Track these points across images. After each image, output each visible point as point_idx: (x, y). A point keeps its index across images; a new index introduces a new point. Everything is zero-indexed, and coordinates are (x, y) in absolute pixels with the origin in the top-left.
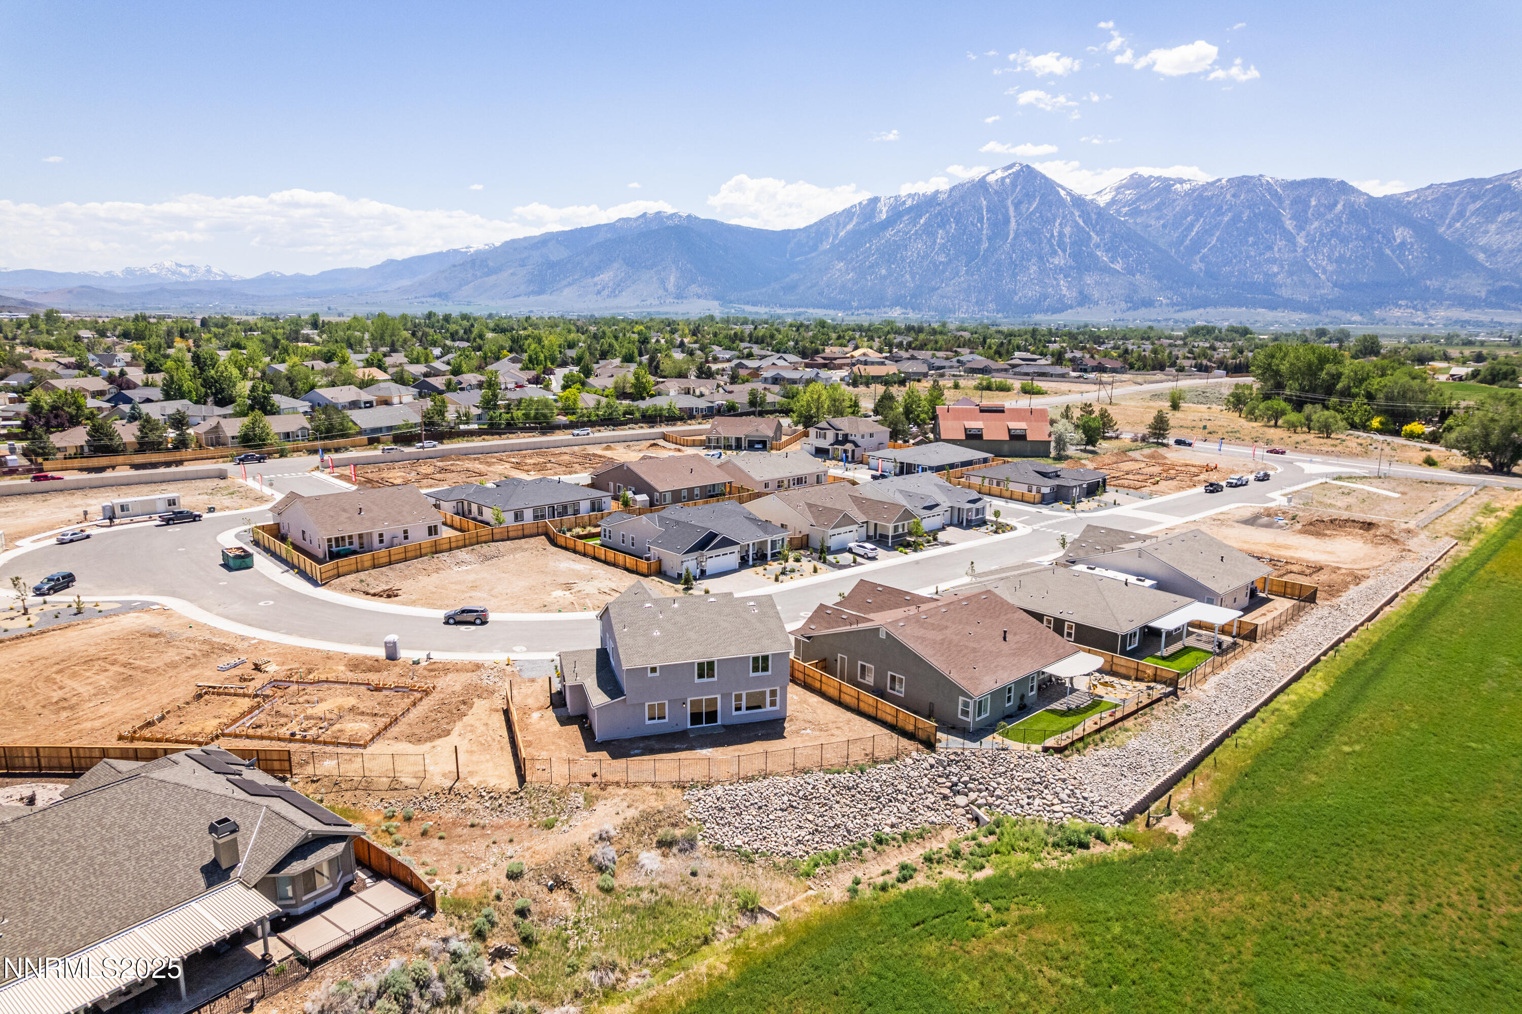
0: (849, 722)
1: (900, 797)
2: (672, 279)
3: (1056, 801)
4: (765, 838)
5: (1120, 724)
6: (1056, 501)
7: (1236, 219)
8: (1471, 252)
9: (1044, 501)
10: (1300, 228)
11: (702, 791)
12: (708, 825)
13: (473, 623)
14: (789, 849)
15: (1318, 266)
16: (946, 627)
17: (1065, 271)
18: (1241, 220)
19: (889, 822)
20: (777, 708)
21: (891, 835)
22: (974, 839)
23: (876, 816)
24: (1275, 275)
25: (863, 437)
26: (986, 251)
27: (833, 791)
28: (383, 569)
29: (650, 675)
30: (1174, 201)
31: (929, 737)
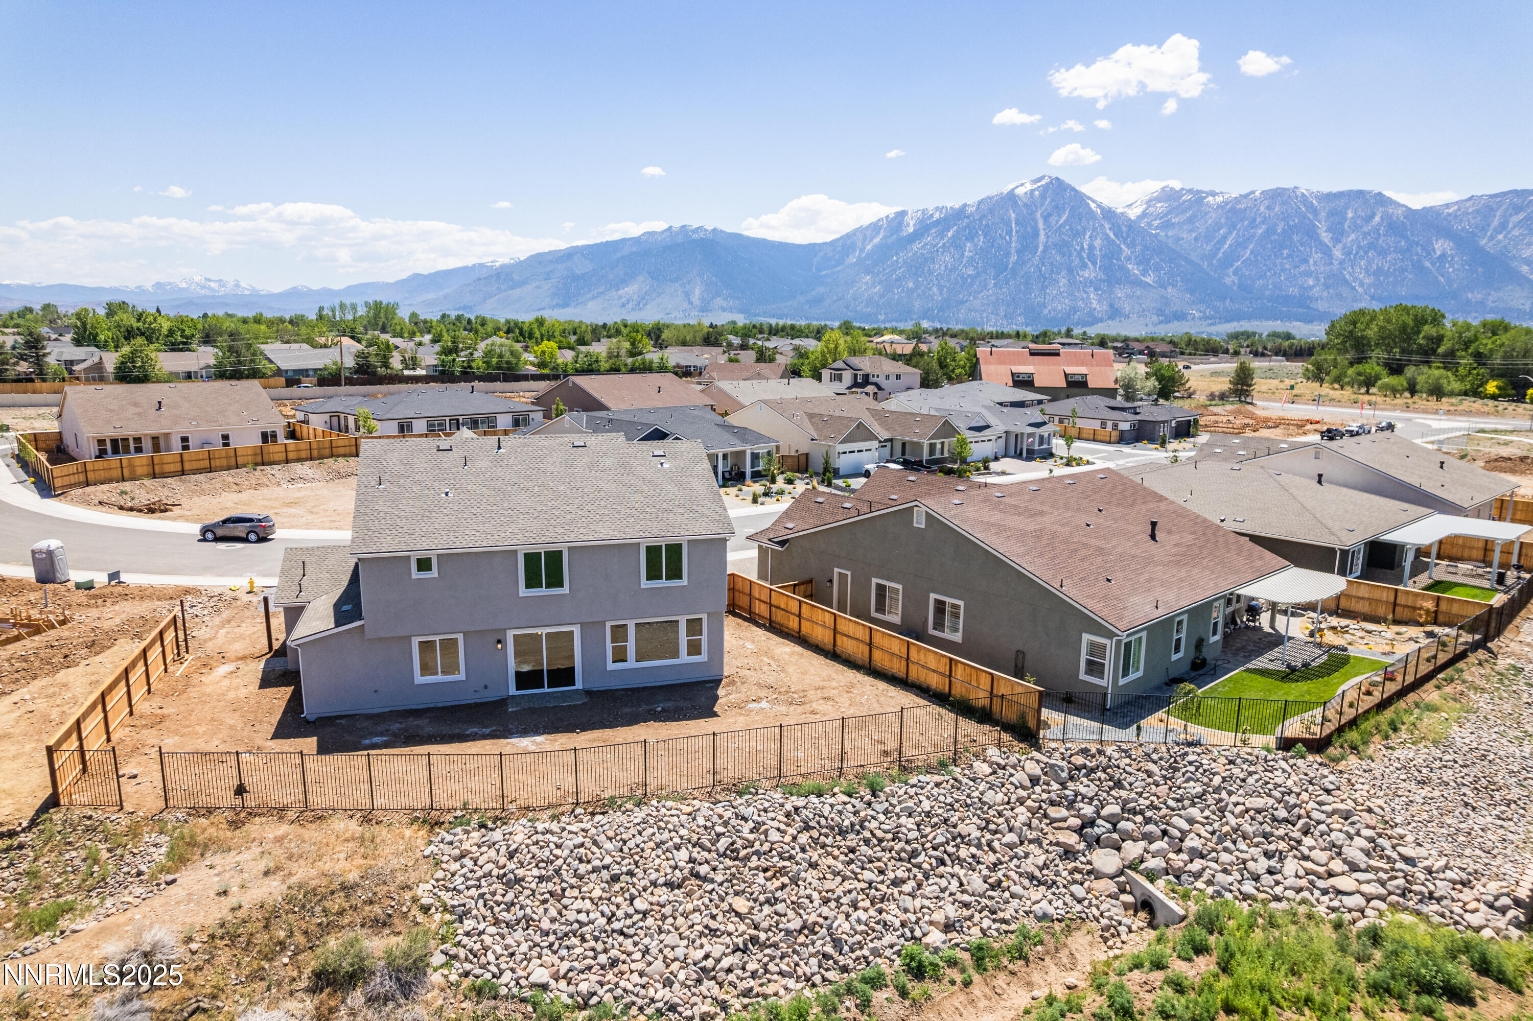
0: (850, 688)
1: (963, 853)
2: (697, 292)
3: (1337, 865)
4: (614, 963)
5: (1412, 697)
6: (1137, 441)
7: (1270, 231)
8: (1514, 264)
9: (1123, 439)
10: (1336, 240)
11: (475, 835)
12: (469, 924)
13: (245, 540)
14: (676, 994)
15: (1355, 279)
16: (1042, 513)
17: (1096, 285)
18: (1275, 233)
19: (939, 917)
20: (703, 657)
21: (947, 953)
22: (1159, 965)
23: (908, 902)
24: (1311, 288)
25: (887, 377)
26: (1015, 263)
27: (803, 838)
28: (169, 480)
29: (415, 574)
30: (1206, 213)
31: (1023, 716)
